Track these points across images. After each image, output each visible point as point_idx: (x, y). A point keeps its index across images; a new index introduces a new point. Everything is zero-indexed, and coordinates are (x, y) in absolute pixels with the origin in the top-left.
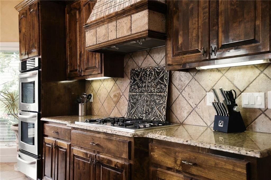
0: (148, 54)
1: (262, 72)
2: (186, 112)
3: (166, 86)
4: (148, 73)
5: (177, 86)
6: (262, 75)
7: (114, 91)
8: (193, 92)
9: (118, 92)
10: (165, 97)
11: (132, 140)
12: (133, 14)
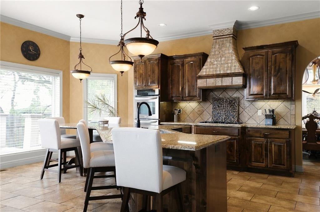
0: (224, 91)
1: (282, 103)
2: (247, 118)
3: (236, 107)
4: (225, 100)
5: (242, 107)
6: (282, 104)
7: (198, 108)
8: (251, 109)
9: (202, 109)
10: (237, 112)
11: (240, 128)
12: (234, 77)
